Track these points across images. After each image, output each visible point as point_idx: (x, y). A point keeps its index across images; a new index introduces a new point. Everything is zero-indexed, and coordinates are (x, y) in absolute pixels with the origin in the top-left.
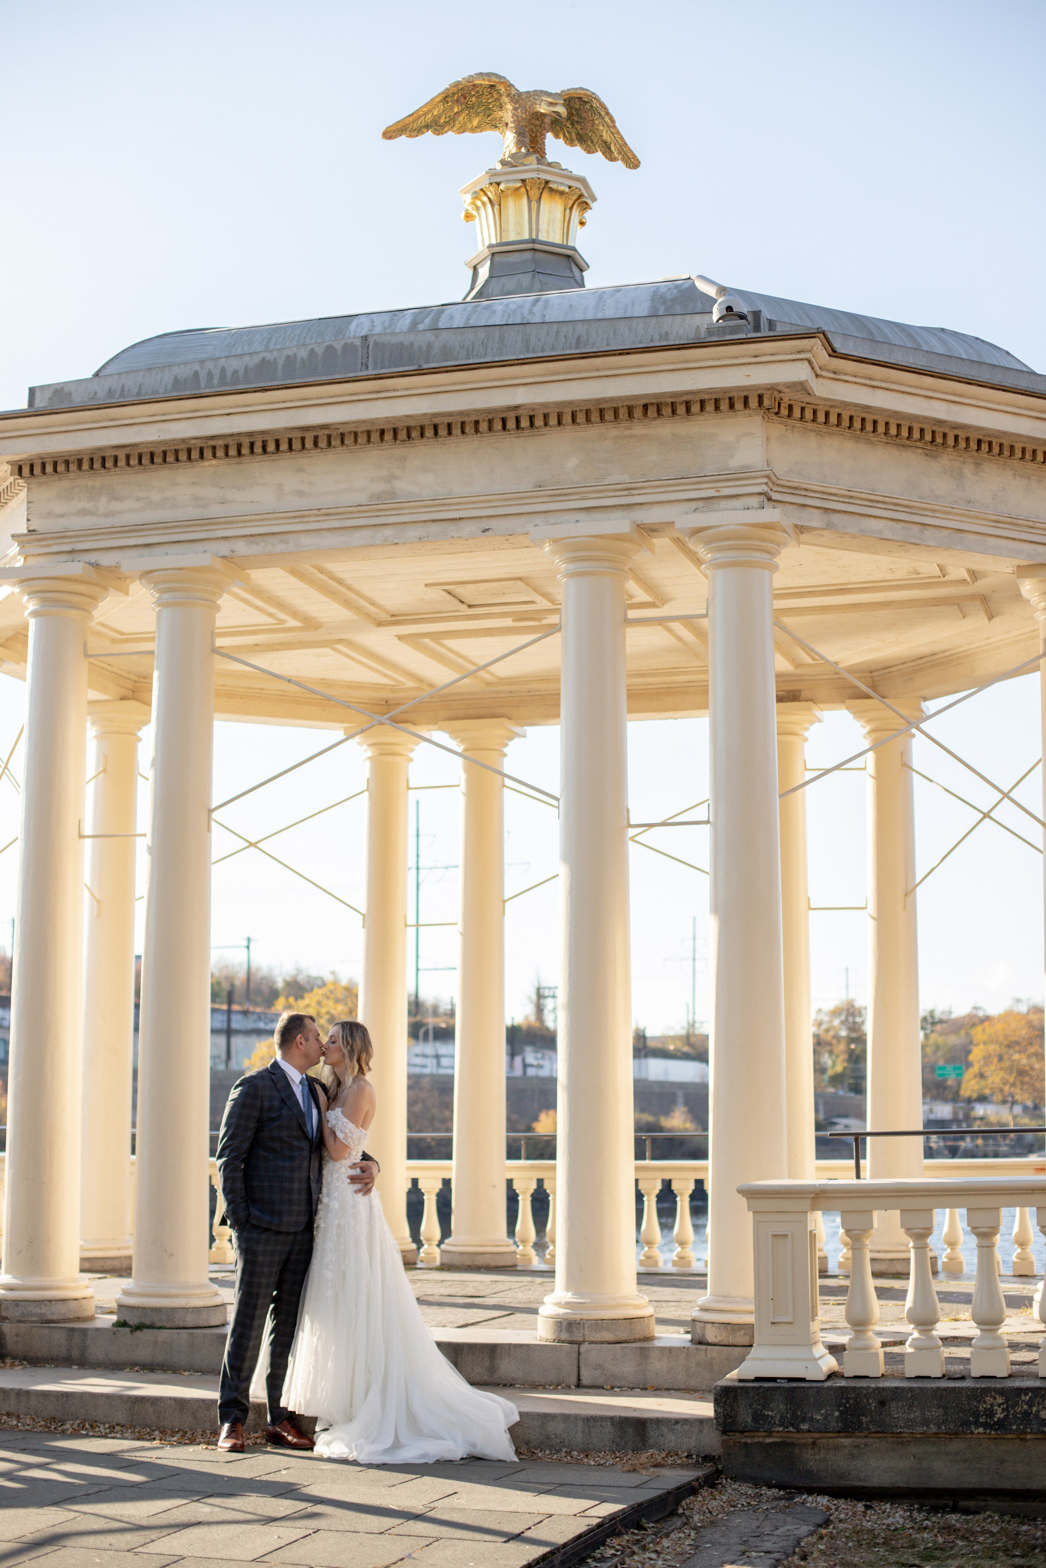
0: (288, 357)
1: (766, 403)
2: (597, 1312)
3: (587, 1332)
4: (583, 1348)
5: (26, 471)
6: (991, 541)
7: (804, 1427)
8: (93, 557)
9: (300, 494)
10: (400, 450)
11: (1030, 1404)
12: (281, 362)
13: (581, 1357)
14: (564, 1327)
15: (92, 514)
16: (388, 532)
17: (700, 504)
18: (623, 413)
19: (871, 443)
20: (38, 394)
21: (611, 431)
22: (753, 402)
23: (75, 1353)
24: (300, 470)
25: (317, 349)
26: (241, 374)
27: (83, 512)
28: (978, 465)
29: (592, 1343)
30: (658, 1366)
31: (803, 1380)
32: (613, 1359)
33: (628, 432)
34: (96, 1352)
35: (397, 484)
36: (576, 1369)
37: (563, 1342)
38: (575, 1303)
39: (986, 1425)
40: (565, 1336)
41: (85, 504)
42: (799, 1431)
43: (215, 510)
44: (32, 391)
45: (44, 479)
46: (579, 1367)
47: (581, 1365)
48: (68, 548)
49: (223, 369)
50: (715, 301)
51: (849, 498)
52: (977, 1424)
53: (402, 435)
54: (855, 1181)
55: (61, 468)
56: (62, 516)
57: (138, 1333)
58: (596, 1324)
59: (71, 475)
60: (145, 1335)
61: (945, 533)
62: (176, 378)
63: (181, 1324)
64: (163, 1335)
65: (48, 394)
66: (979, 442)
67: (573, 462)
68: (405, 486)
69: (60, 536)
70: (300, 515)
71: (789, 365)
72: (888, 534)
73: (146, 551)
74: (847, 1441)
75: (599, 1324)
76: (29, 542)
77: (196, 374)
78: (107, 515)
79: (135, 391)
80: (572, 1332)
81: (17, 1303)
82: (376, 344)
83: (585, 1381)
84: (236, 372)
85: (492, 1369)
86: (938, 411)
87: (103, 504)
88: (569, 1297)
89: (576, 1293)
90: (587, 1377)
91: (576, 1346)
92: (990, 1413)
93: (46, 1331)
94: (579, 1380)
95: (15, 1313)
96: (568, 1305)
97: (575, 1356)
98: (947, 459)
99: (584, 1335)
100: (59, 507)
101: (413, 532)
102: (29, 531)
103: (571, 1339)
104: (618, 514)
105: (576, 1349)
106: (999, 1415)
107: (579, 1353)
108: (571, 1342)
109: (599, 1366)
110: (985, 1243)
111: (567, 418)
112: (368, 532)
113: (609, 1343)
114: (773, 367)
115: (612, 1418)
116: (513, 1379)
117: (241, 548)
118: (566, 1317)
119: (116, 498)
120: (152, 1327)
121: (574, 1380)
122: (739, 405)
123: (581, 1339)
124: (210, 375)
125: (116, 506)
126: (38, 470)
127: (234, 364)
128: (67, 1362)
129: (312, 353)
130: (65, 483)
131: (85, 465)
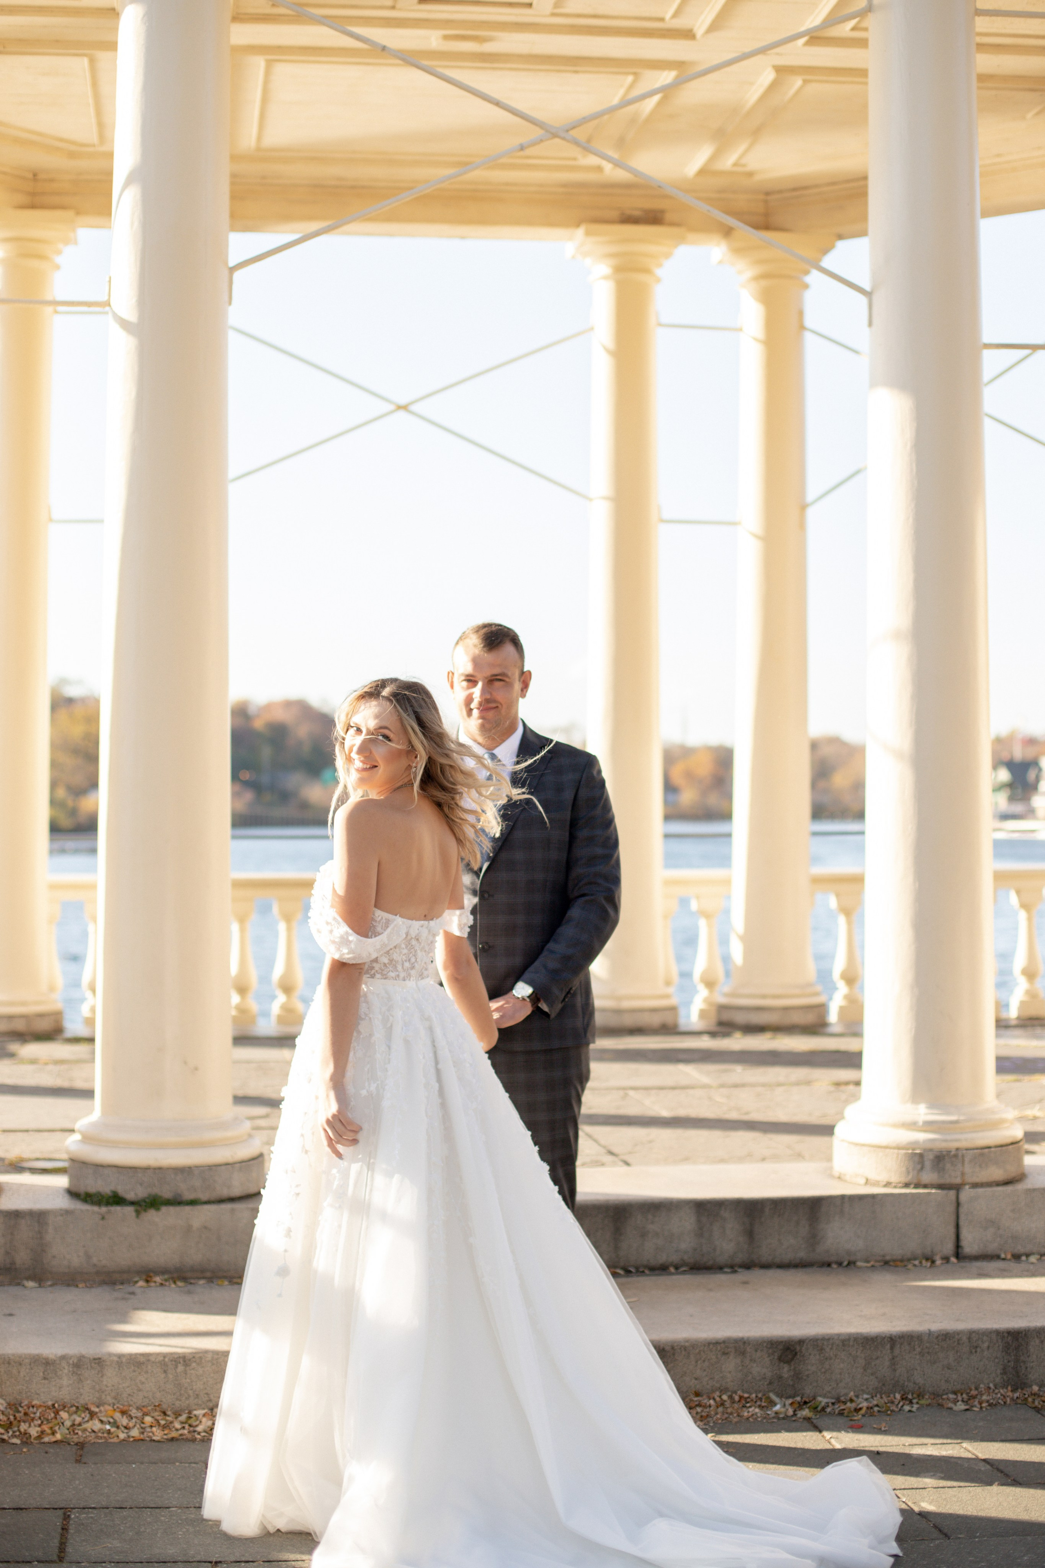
2: (980, 1135)
3: (968, 1169)
4: (966, 1194)
13: (961, 1210)
14: (928, 1164)
29: (975, 1185)
32: (1013, 1211)
34: (65, 1252)
36: (952, 1230)
37: (925, 1186)
38: (944, 1122)
40: (928, 1176)
46: (957, 1227)
47: (961, 1223)
57: (151, 1213)
58: (982, 1155)
63: (226, 1193)
80: (944, 1169)
83: (969, 1245)
85: (814, 1239)
90: (971, 1240)
91: (952, 1193)
94: (958, 1246)
96: (929, 1126)
97: (951, 1208)
99: (963, 1174)
103: (942, 1181)
105: (954, 1198)
107: (958, 1204)
108: (941, 1187)
109: (991, 1223)
113: (998, 1184)
116: (849, 1253)
118: (929, 1146)
120: (176, 1201)
121: (949, 1247)
123: (958, 1181)
128: (8, 1275)
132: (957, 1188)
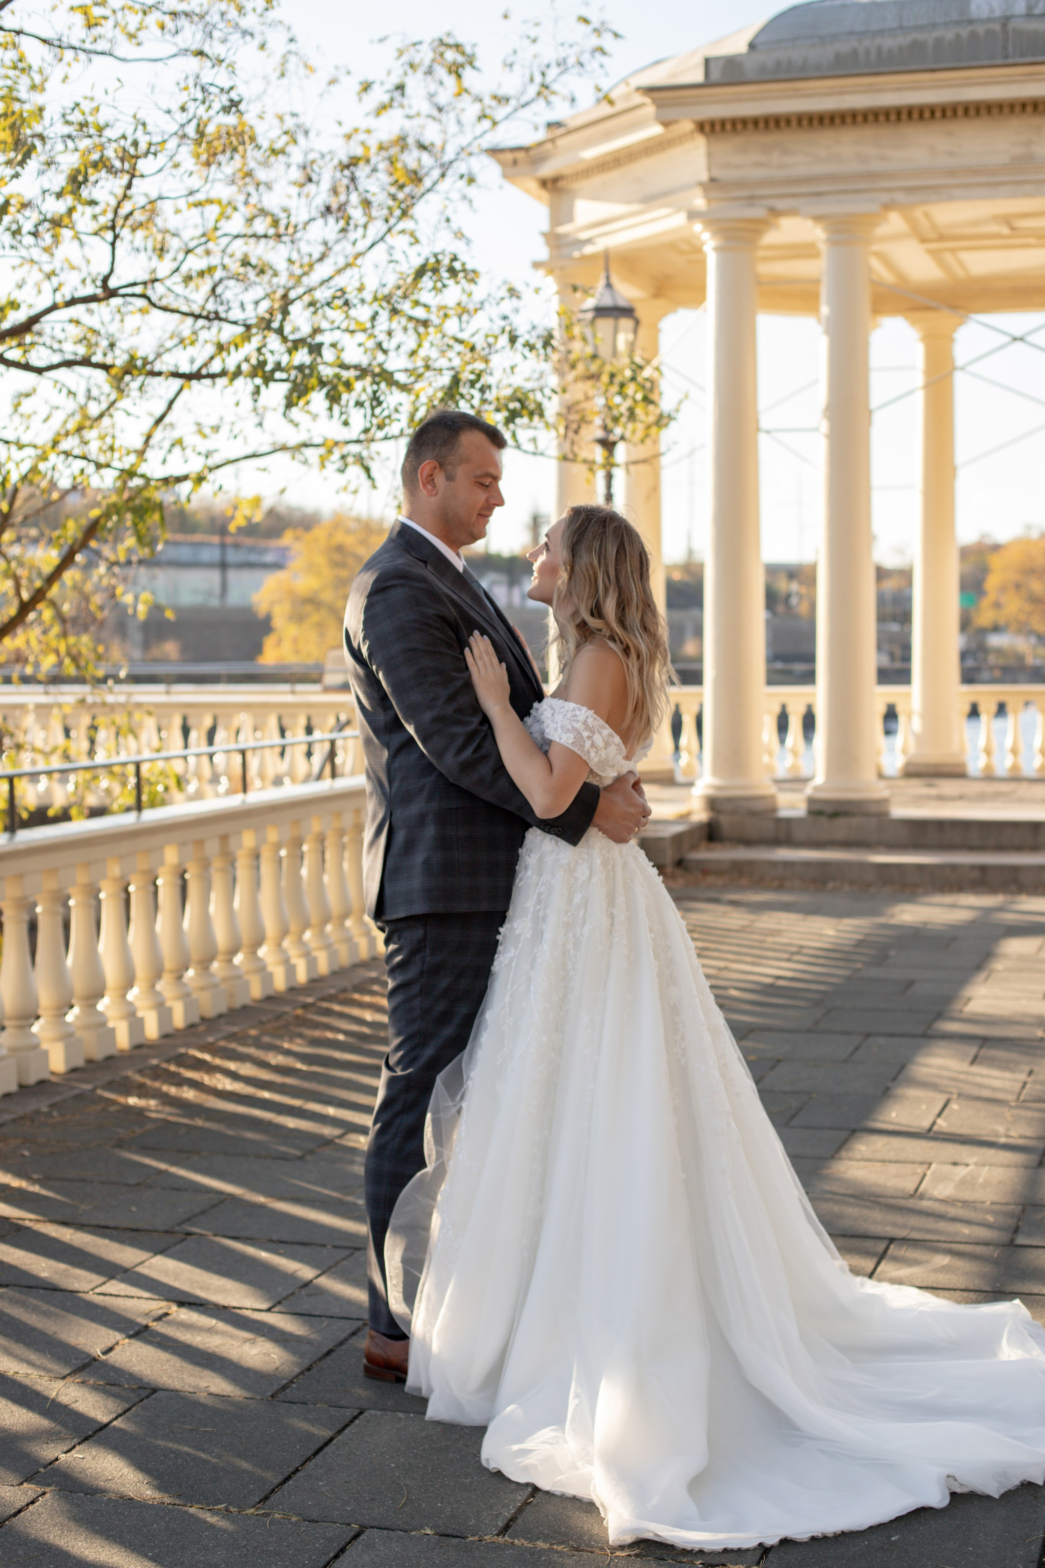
0: (937, 39)
5: (707, 128)
8: (771, 202)
9: (951, 154)
10: (1037, 120)
12: (930, 43)
15: (766, 165)
20: (712, 65)
23: (782, 836)
25: (962, 33)
26: (895, 50)
27: (758, 165)
34: (799, 834)
35: (1034, 148)
41: (758, 158)
43: (876, 166)
44: (707, 61)
45: (723, 135)
48: (747, 194)
49: (879, 47)
53: (1041, 109)
55: (739, 127)
56: (739, 166)
57: (834, 819)
59: (745, 133)
60: (841, 822)
62: (837, 53)
63: (868, 812)
64: (855, 821)
69: (740, 184)
70: (952, 172)
76: (711, 188)
78: (779, 167)
79: (801, 63)
81: (730, 800)
82: (1014, 30)
84: (890, 51)
87: (775, 157)
93: (758, 820)
95: (731, 807)
100: (735, 159)
102: (710, 179)
117: (900, 197)
119: (786, 153)
120: (846, 814)
124: (867, 52)
125: (787, 160)
126: (718, 128)
127: (888, 43)
128: (776, 842)
129: (958, 36)
130: (738, 140)
131: (761, 125)
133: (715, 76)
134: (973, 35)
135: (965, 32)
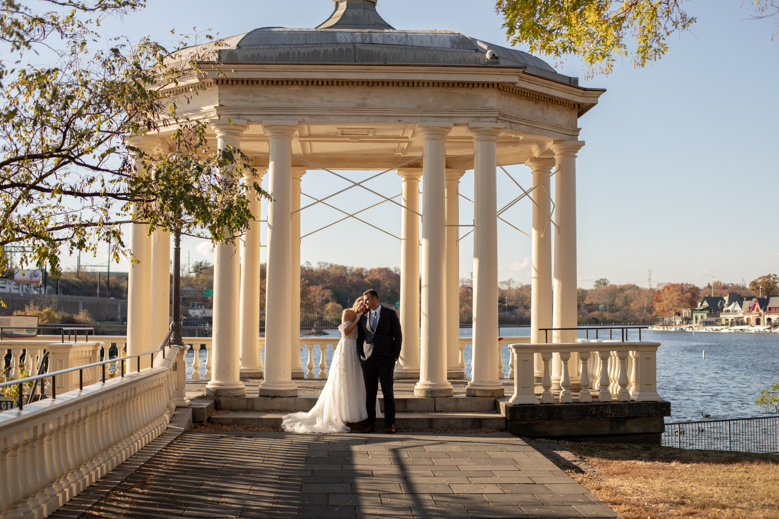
0: (325, 50)
1: (500, 86)
2: (441, 387)
4: (437, 399)
5: (220, 82)
6: (551, 132)
7: (536, 418)
8: (248, 117)
9: (330, 101)
10: (368, 89)
11: (603, 409)
12: (322, 52)
13: (436, 402)
14: (429, 393)
15: (247, 101)
16: (363, 118)
17: (475, 118)
18: (451, 85)
19: (521, 99)
20: (222, 54)
21: (445, 90)
22: (496, 86)
23: (250, 407)
24: (329, 92)
25: (336, 48)
26: (306, 54)
27: (242, 100)
28: (548, 106)
29: (439, 397)
30: (462, 404)
31: (534, 404)
32: (447, 402)
33: (451, 91)
34: (258, 406)
35: (367, 101)
36: (434, 406)
37: (429, 397)
38: (433, 384)
39: (590, 416)
40: (429, 395)
41: (243, 97)
42: (535, 420)
43: (296, 104)
44: (220, 52)
45: (227, 86)
47: (436, 405)
48: (238, 113)
49: (299, 52)
50: (487, 51)
51: (517, 118)
52: (588, 416)
53: (371, 84)
54: (546, 344)
55: (235, 83)
56: (234, 100)
57: (274, 399)
59: (238, 86)
60: (277, 400)
61: (539, 130)
62: (280, 53)
63: (289, 395)
64: (284, 400)
65: (227, 53)
66: (550, 99)
67: (431, 100)
68: (369, 102)
69: (235, 108)
70: (331, 109)
71: (512, 76)
72: (525, 130)
73: (269, 117)
74: (547, 422)
75: (441, 391)
76: (221, 110)
77: (288, 52)
78: (253, 102)
79: (263, 56)
80: (432, 394)
81: (225, 390)
82: (359, 49)
83: (437, 410)
84: (304, 54)
85: (405, 407)
86: (545, 90)
87: (251, 97)
88: (429, 382)
89: (431, 381)
90: (438, 408)
92: (591, 412)
93: (238, 400)
94: (435, 409)
95: (225, 394)
96: (430, 385)
97: (434, 402)
98: (540, 104)
99: (436, 395)
100: (232, 97)
101: (373, 119)
102: (220, 105)
103: (432, 396)
104: (447, 119)
106: (594, 413)
109: (442, 405)
110: (585, 362)
111: (431, 84)
112: (356, 118)
113: (444, 397)
114: (507, 76)
115: (470, 419)
116: (412, 409)
117: (306, 118)
118: (430, 389)
119: (256, 96)
120: (279, 397)
121: (433, 409)
122: (491, 86)
124: (294, 53)
125: (256, 99)
126: (225, 82)
127: (303, 50)
128: (247, 410)
129: (334, 49)
130: (235, 88)
131: (245, 83)
132: (435, 398)
133: (224, 59)
134: (341, 49)
135: (337, 49)
